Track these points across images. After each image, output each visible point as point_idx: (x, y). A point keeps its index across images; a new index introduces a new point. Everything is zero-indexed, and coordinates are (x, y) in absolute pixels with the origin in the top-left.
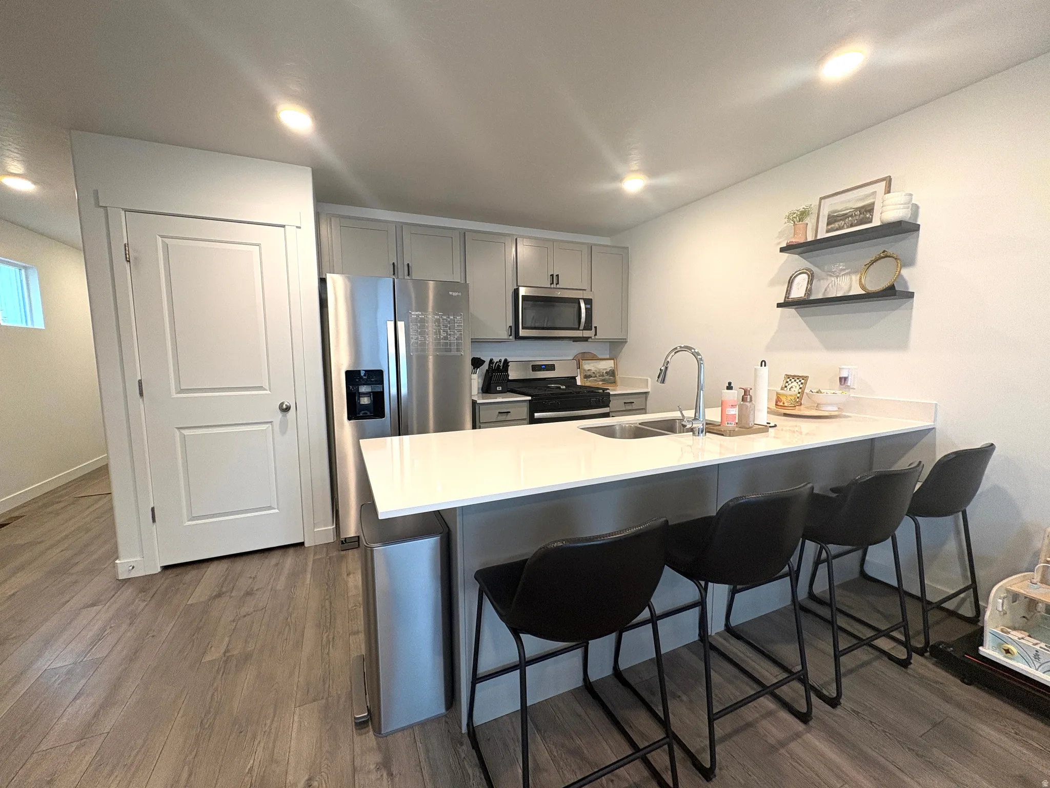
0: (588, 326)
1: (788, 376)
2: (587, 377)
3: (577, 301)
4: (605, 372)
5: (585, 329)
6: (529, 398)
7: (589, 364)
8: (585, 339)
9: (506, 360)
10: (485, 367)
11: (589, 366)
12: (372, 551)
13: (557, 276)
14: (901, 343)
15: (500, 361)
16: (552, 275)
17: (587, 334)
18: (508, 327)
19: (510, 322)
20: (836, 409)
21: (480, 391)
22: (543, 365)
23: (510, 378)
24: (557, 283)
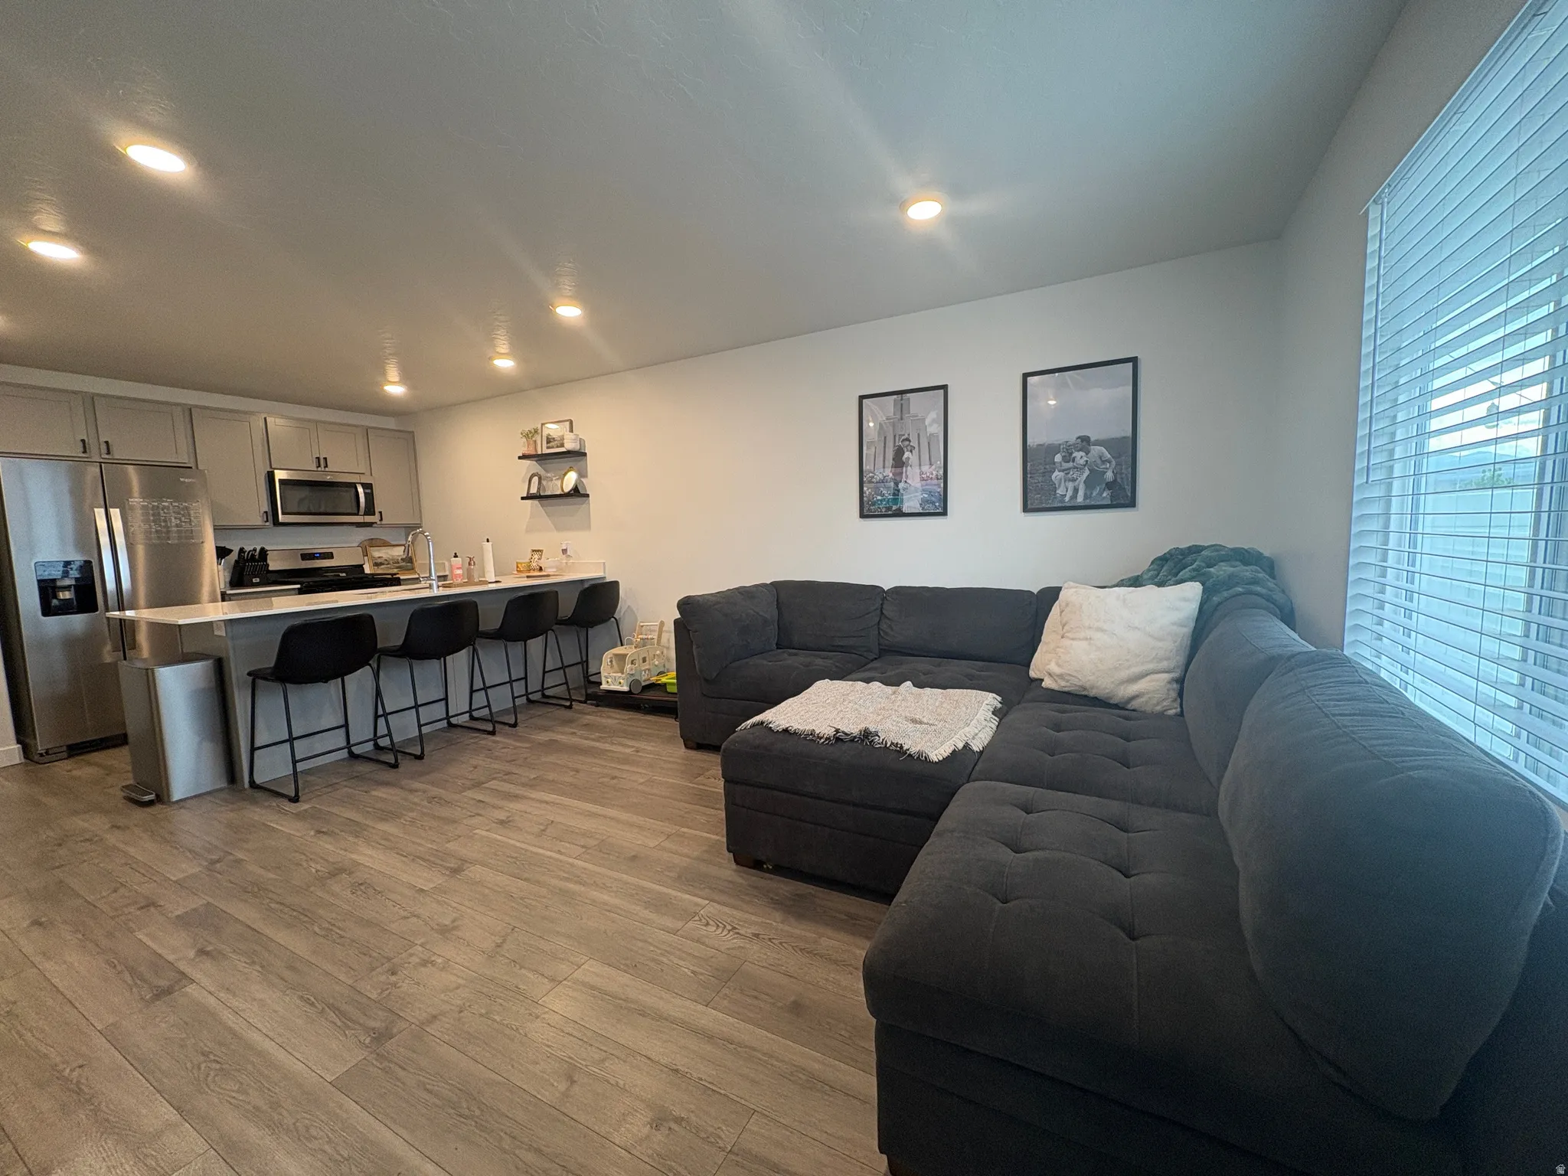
0: (370, 510)
1: (533, 551)
2: (377, 565)
3: (353, 486)
4: (400, 559)
5: (366, 514)
6: (298, 586)
7: (379, 551)
8: (370, 525)
9: (262, 549)
10: (234, 556)
11: (379, 553)
12: (153, 673)
13: (325, 459)
14: (586, 526)
15: (255, 550)
16: (318, 458)
17: (368, 519)
18: (262, 512)
19: (265, 506)
20: (554, 570)
21: (228, 585)
22: (317, 553)
23: (270, 568)
24: (326, 466)
